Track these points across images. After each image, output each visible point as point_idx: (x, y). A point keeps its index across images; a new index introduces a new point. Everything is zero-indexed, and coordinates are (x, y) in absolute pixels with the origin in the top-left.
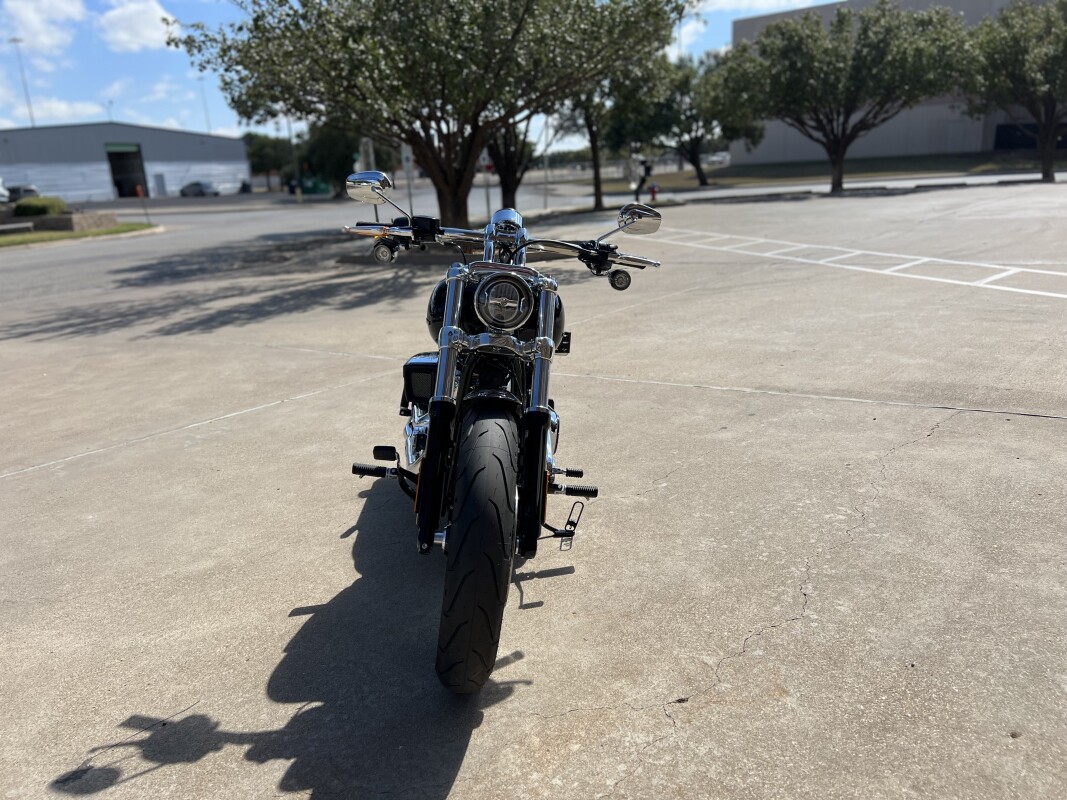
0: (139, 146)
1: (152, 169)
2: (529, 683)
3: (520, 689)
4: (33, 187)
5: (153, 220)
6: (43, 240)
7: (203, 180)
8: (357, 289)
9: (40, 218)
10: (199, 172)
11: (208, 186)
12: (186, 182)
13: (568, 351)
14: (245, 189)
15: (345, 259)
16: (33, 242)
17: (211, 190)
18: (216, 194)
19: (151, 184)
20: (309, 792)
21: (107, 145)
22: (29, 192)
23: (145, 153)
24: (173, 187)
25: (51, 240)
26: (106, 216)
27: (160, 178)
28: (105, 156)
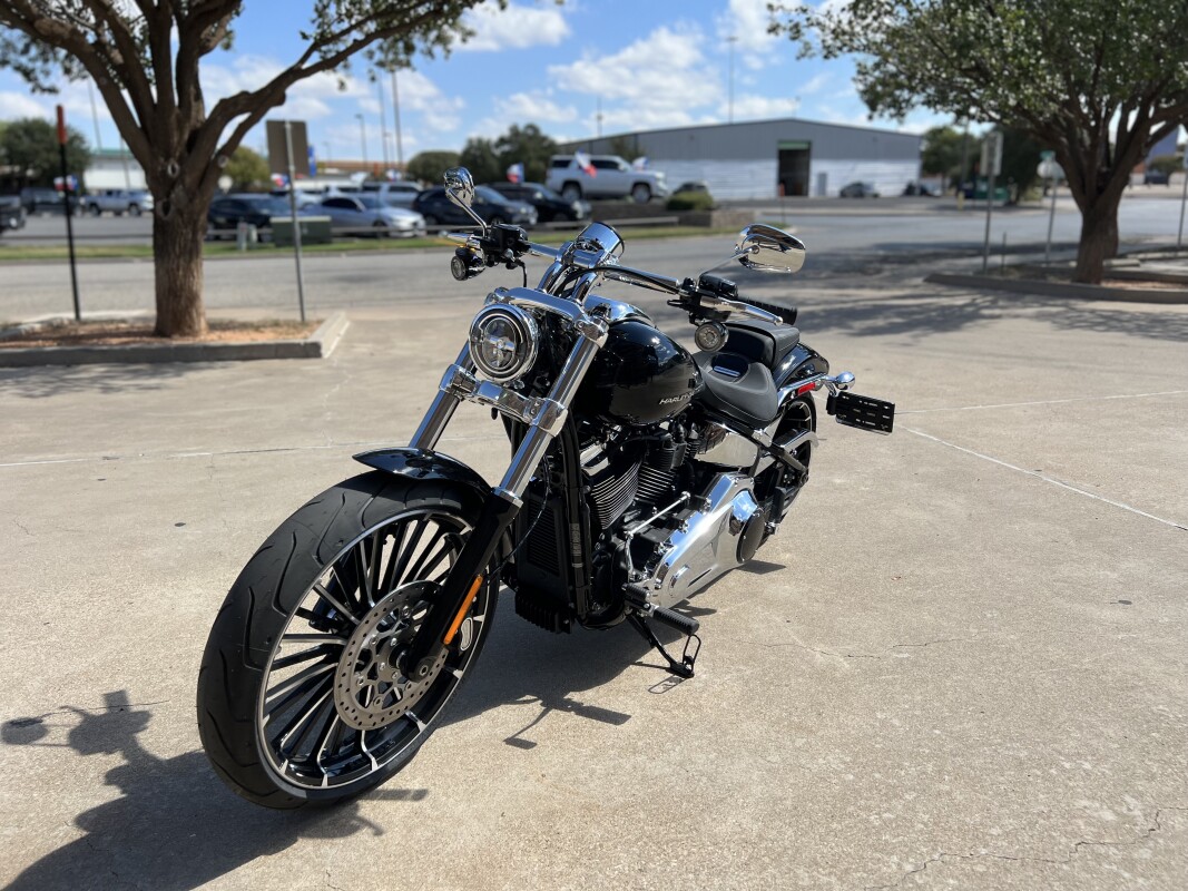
0: (809, 143)
1: (817, 167)
2: (378, 832)
3: (364, 834)
4: (705, 183)
5: (788, 220)
6: (679, 235)
7: (865, 180)
8: (900, 315)
9: (685, 214)
10: (862, 171)
11: (868, 187)
12: (848, 182)
13: (889, 430)
14: (910, 191)
15: (935, 279)
16: (671, 235)
17: (871, 192)
18: (876, 196)
19: (813, 182)
20: (85, 833)
21: (781, 142)
22: (701, 187)
23: (815, 150)
24: (833, 188)
25: (687, 235)
26: (743, 214)
27: (823, 177)
28: (775, 153)
